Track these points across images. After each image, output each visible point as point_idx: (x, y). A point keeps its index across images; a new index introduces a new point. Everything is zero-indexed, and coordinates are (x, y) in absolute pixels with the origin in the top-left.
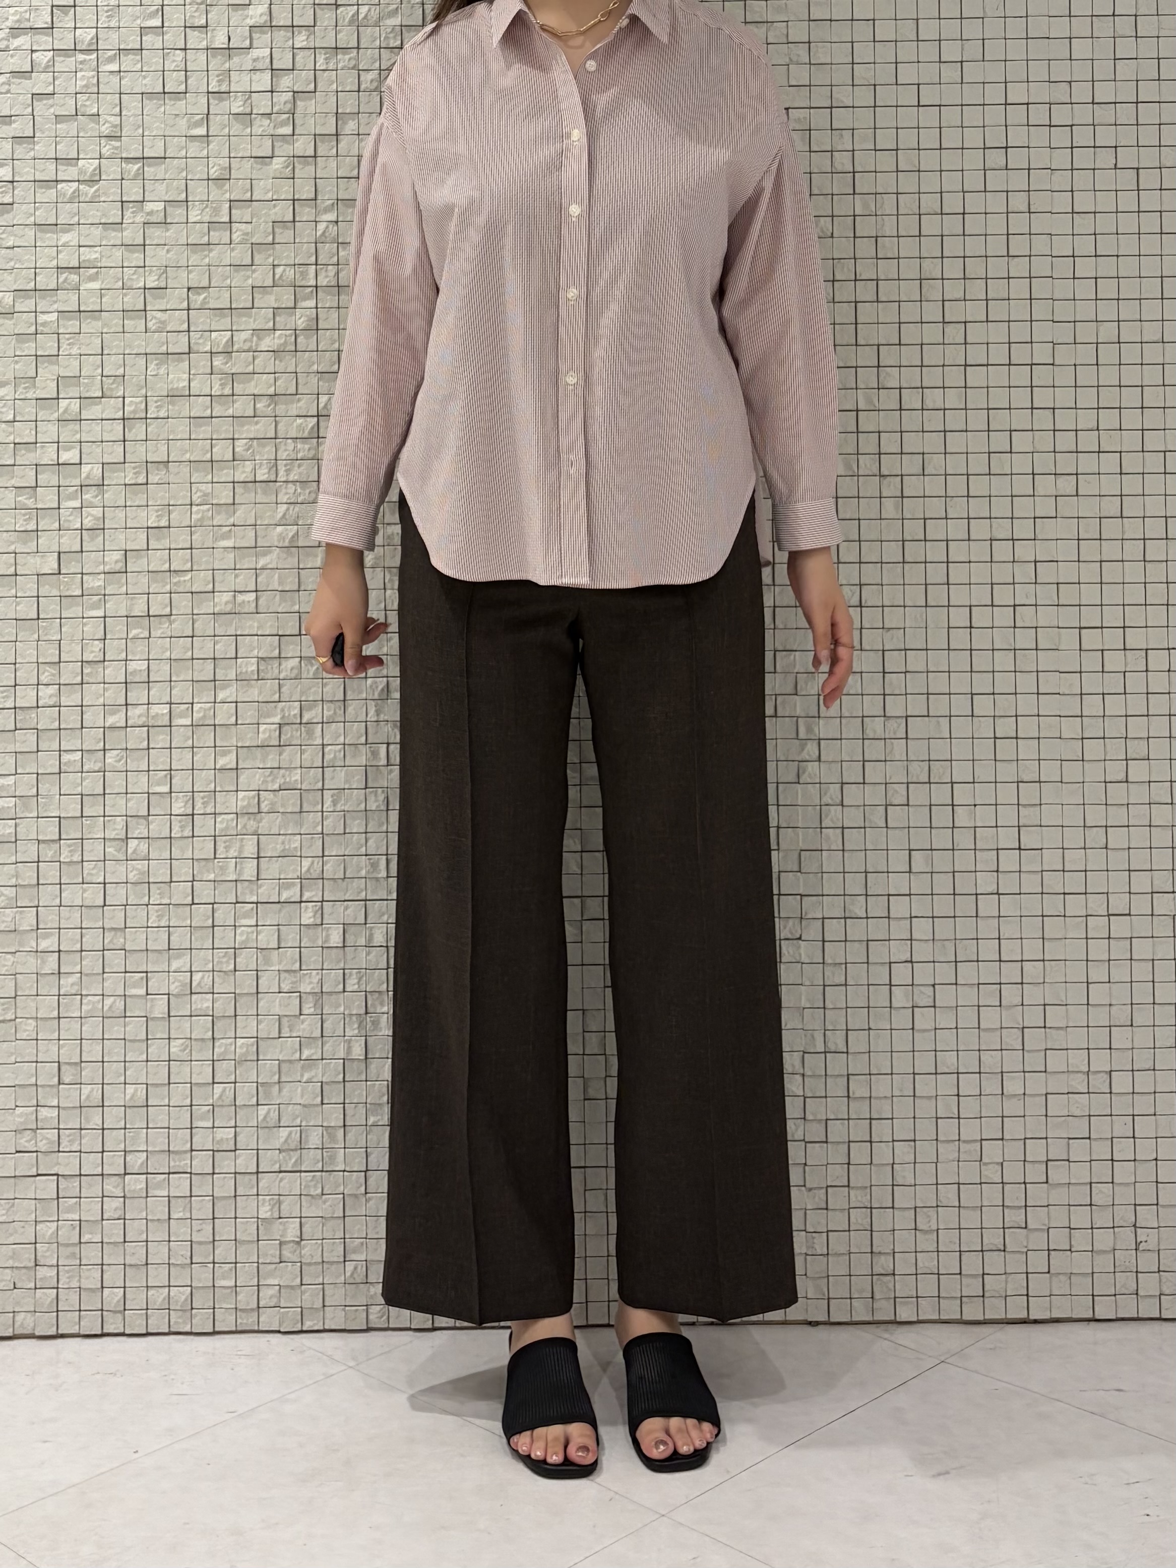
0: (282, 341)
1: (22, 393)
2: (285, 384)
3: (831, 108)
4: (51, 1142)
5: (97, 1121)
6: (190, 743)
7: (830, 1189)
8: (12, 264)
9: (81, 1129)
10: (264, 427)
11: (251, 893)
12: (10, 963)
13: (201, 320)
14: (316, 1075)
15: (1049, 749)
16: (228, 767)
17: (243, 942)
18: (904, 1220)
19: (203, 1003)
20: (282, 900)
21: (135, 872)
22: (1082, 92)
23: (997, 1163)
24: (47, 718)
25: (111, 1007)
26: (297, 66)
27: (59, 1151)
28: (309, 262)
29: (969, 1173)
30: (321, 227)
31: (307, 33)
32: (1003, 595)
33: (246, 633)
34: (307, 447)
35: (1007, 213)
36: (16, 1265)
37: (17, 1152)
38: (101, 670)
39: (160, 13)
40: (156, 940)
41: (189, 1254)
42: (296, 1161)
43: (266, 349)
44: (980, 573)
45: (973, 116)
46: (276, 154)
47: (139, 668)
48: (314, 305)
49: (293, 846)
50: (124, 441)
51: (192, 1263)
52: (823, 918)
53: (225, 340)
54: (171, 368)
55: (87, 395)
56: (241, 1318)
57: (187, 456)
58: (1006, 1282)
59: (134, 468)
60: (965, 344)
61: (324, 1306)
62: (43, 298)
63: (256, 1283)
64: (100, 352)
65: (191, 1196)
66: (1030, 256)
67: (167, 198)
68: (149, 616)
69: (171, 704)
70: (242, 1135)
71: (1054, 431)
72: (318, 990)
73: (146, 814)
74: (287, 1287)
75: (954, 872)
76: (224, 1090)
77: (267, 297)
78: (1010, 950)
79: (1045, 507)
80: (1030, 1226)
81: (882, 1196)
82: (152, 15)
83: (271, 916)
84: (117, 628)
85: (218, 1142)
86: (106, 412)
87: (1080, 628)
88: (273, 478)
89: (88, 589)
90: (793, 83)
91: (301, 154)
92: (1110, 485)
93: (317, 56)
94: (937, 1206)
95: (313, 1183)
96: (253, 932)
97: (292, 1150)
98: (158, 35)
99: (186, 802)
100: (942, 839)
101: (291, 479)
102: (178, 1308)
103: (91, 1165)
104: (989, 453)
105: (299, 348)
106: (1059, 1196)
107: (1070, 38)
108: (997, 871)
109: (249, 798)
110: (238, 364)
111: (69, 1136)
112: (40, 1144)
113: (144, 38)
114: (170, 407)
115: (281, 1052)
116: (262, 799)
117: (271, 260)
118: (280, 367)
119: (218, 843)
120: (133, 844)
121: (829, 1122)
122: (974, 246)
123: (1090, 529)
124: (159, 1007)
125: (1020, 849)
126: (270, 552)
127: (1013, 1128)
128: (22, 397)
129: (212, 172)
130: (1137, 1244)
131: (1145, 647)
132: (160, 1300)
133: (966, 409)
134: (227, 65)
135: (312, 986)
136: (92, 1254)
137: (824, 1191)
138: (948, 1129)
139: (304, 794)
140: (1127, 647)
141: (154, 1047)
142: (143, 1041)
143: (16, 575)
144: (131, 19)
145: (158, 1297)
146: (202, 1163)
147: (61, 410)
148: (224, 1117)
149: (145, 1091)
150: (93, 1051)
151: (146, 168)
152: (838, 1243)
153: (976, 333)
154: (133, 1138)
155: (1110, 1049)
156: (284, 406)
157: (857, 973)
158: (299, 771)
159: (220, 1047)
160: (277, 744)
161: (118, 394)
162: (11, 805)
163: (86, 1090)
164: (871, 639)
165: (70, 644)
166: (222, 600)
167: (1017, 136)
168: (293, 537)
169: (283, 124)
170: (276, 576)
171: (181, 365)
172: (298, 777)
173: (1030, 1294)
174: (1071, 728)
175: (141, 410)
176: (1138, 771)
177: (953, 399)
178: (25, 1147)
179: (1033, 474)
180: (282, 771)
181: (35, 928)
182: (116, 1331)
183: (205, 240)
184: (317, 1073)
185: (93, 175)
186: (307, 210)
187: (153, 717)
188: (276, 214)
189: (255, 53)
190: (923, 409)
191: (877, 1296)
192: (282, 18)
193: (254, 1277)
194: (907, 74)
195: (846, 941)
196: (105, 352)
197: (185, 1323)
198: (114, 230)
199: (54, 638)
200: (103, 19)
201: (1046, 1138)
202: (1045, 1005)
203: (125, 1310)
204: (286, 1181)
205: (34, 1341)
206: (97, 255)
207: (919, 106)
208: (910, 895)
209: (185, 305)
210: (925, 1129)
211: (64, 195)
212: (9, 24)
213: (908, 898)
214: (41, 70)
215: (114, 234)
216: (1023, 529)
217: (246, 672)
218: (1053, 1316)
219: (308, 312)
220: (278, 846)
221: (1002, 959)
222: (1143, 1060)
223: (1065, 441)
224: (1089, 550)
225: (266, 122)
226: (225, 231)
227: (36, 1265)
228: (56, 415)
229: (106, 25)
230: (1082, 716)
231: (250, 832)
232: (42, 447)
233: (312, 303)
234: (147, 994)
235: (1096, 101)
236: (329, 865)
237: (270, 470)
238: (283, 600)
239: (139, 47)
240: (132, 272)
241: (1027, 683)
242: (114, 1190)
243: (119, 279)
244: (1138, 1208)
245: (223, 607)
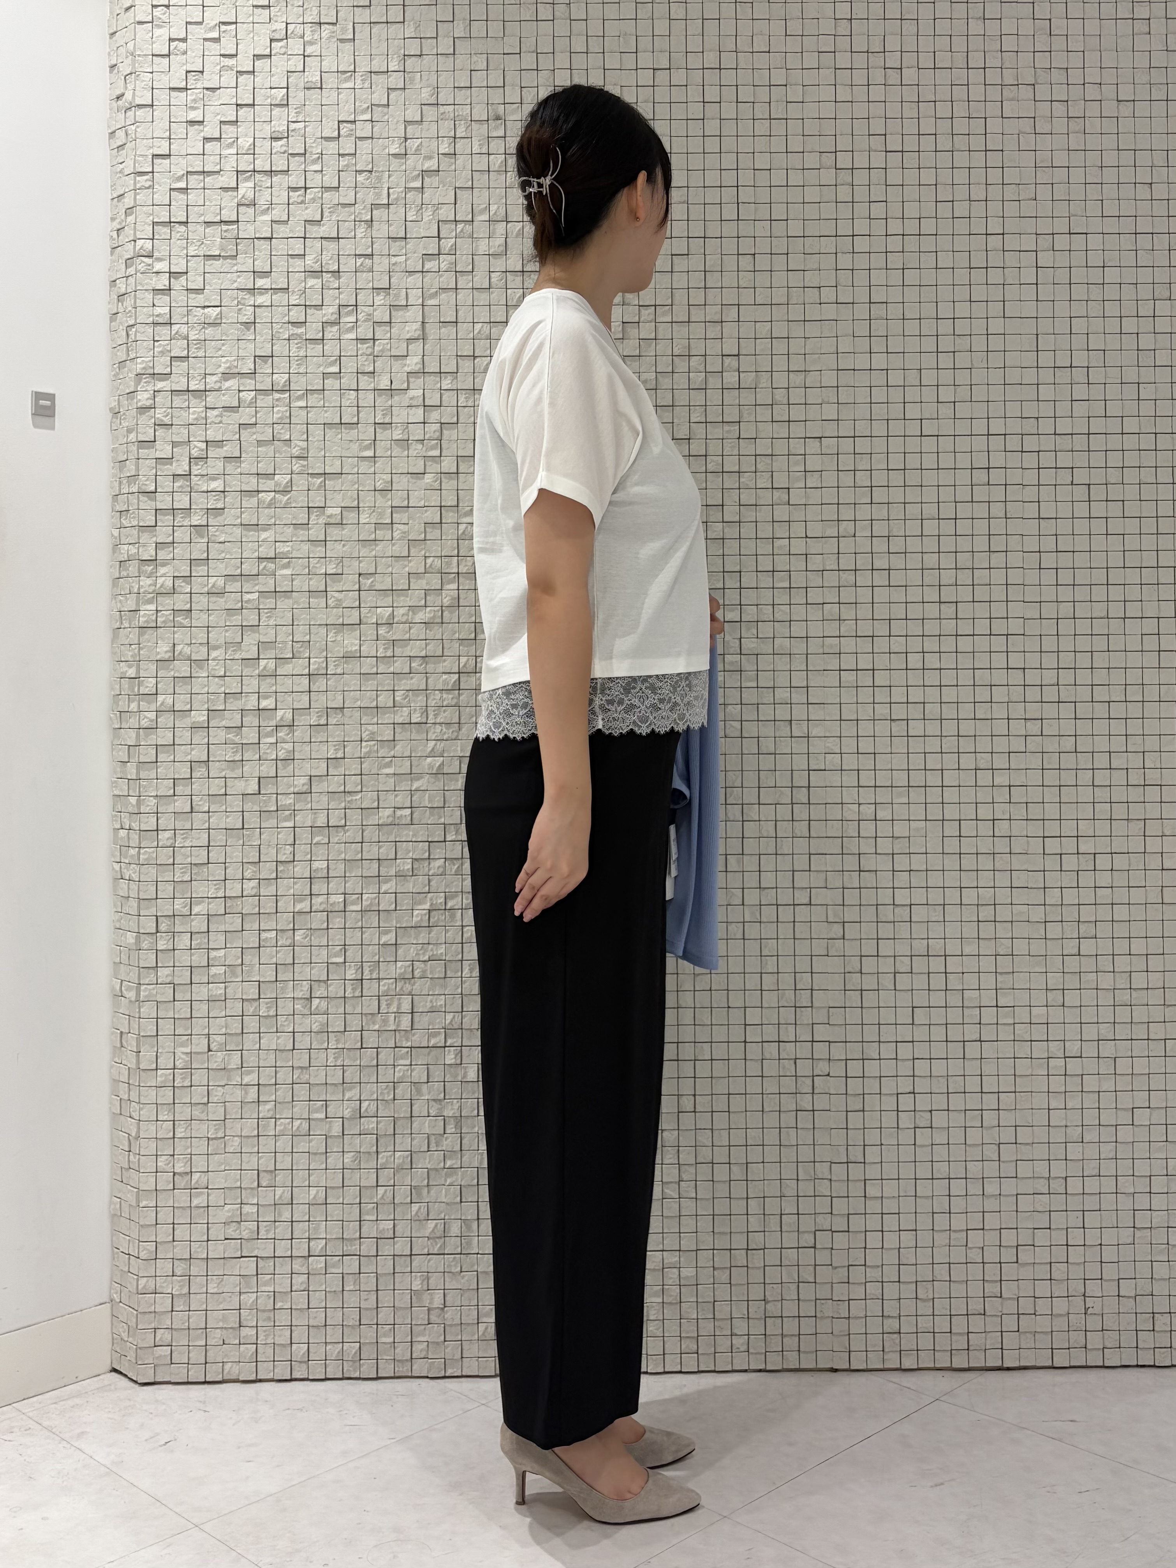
0: (432, 615)
1: (231, 655)
2: (433, 648)
3: (854, 437)
4: (253, 1232)
5: (287, 1216)
6: (360, 924)
7: (850, 1267)
8: (223, 555)
9: (275, 1221)
10: (416, 681)
11: (407, 1040)
12: (221, 1094)
13: (369, 599)
14: (457, 1179)
15: (1020, 930)
16: (389, 943)
17: (401, 1077)
18: (908, 1291)
19: (370, 1124)
20: (430, 1045)
21: (317, 1024)
22: (1046, 426)
23: (979, 1248)
24: (249, 906)
25: (298, 1127)
26: (444, 404)
27: (258, 1239)
28: (452, 554)
29: (958, 1255)
30: (462, 527)
31: (451, 378)
32: (985, 812)
33: (403, 840)
34: (451, 696)
35: (989, 518)
36: (225, 1326)
37: (226, 1239)
38: (291, 868)
39: (338, 362)
40: (333, 1076)
41: (358, 1317)
42: (441, 1246)
43: (419, 621)
44: (968, 795)
45: (963, 444)
46: (427, 471)
47: (320, 867)
48: (457, 588)
49: (439, 1004)
50: (310, 692)
51: (360, 1325)
52: (846, 1060)
53: (388, 614)
54: (346, 635)
55: (281, 656)
56: (398, 1367)
57: (358, 704)
58: (986, 1339)
59: (317, 713)
60: (956, 619)
61: (462, 1358)
62: (248, 581)
63: (410, 1340)
64: (291, 623)
65: (360, 1273)
66: (1006, 552)
67: (343, 505)
68: (328, 826)
69: (345, 894)
70: (399, 1227)
71: (1024, 686)
72: (458, 1114)
73: (326, 979)
74: (432, 1342)
75: (946, 1024)
76: (386, 1191)
77: (420, 581)
78: (990, 1084)
79: (1017, 744)
80: (1004, 1295)
81: (891, 1273)
82: (332, 364)
83: (422, 1058)
84: (304, 836)
85: (381, 1232)
86: (296, 669)
87: (1044, 837)
88: (424, 720)
89: (281, 805)
90: (823, 418)
91: (447, 471)
92: (1068, 727)
93: (459, 395)
94: (933, 1281)
95: (453, 1264)
96: (408, 1070)
97: (438, 1238)
98: (337, 379)
99: (357, 970)
100: (937, 999)
101: (438, 721)
102: (350, 1359)
103: (283, 1249)
104: (975, 703)
105: (444, 621)
106: (1026, 1273)
107: (1038, 384)
108: (980, 1024)
109: (405, 967)
110: (398, 632)
111: (265, 1227)
112: (244, 1233)
113: (325, 381)
114: (345, 666)
115: (429, 1162)
116: (415, 968)
117: (423, 552)
118: (430, 635)
119: (381, 1002)
120: (315, 1002)
121: (850, 1216)
122: (964, 544)
123: (1052, 761)
124: (336, 1129)
125: (997, 1006)
126: (422, 778)
127: (992, 1221)
128: (232, 658)
129: (378, 484)
130: (1086, 1309)
131: (1093, 852)
132: (336, 1352)
133: (957, 669)
134: (390, 402)
135: (453, 1111)
136: (283, 1318)
137: (847, 1268)
138: (941, 1221)
139: (448, 964)
140: (1080, 852)
141: (331, 1158)
142: (323, 1153)
143: (226, 795)
144: (315, 366)
145: (334, 1351)
146: (368, 1247)
147: (261, 668)
148: (386, 1212)
149: (324, 1192)
150: (284, 1162)
151: (327, 482)
152: (857, 1309)
153: (965, 610)
154: (314, 1228)
155: (1066, 1160)
156: (433, 666)
157: (872, 1102)
158: (444, 946)
159: (382, 1158)
160: (427, 925)
161: (305, 656)
162: (221, 972)
163: (279, 1191)
164: (885, 846)
165: (268, 848)
166: (385, 814)
167: (997, 460)
168: (440, 766)
169: (433, 448)
170: (427, 795)
171: (354, 633)
172: (443, 951)
173: (1004, 1348)
174: (1038, 914)
175: (323, 668)
176: (1087, 947)
177: (948, 661)
178: (231, 1235)
179: (1008, 719)
180: (431, 946)
181: (240, 1067)
182: (302, 1377)
183: (373, 537)
184: (458, 1178)
185: (286, 486)
186: (451, 514)
187: (331, 905)
188: (427, 517)
189: (411, 393)
190: (924, 669)
191: (886, 1350)
192: (432, 367)
193: (408, 1336)
194: (913, 411)
195: (863, 1077)
196: (295, 623)
197: (355, 1371)
198: (303, 529)
199: (255, 844)
200: (295, 366)
201: (1017, 1228)
202: (1016, 1126)
203: (309, 1360)
204: (432, 1262)
205: (238, 1384)
206: (289, 549)
207: (921, 436)
208: (913, 1042)
209: (357, 587)
210: (924, 1222)
211: (264, 502)
212: (221, 370)
213: (911, 1044)
214: (246, 405)
215: (302, 532)
216: (1000, 762)
217: (403, 869)
218: (1022, 1364)
219: (452, 593)
220: (428, 1004)
221: (984, 1091)
222: (1091, 1168)
223: (1033, 694)
224: (1051, 778)
225: (420, 446)
226: (388, 529)
227: (240, 1326)
228: (257, 672)
229: (296, 372)
230: (1045, 905)
231: (407, 992)
232: (246, 696)
233: (455, 586)
234: (326, 1118)
235: (1057, 433)
236: (466, 1019)
237: (422, 714)
238: (432, 814)
239: (322, 388)
240: (315, 562)
241: (1003, 880)
242: (300, 1268)
243: (306, 567)
244: (1086, 1281)
245: (385, 820)
